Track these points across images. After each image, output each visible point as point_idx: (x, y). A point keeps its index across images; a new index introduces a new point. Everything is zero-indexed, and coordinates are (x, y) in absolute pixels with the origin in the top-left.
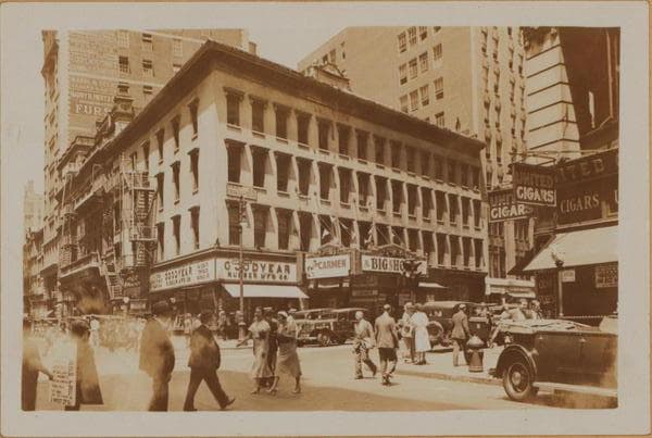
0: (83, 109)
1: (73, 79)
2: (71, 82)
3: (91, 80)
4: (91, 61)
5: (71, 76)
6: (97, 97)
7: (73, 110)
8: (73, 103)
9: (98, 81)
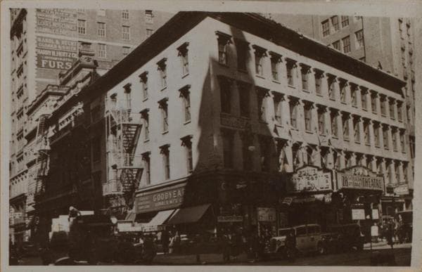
0: (47, 64)
1: (39, 40)
2: (38, 42)
3: (54, 40)
4: (54, 24)
5: (38, 37)
6: (60, 54)
7: (39, 65)
8: (39, 58)
9: (60, 41)
